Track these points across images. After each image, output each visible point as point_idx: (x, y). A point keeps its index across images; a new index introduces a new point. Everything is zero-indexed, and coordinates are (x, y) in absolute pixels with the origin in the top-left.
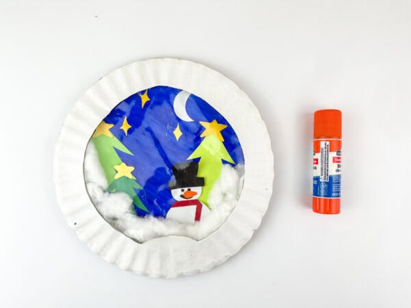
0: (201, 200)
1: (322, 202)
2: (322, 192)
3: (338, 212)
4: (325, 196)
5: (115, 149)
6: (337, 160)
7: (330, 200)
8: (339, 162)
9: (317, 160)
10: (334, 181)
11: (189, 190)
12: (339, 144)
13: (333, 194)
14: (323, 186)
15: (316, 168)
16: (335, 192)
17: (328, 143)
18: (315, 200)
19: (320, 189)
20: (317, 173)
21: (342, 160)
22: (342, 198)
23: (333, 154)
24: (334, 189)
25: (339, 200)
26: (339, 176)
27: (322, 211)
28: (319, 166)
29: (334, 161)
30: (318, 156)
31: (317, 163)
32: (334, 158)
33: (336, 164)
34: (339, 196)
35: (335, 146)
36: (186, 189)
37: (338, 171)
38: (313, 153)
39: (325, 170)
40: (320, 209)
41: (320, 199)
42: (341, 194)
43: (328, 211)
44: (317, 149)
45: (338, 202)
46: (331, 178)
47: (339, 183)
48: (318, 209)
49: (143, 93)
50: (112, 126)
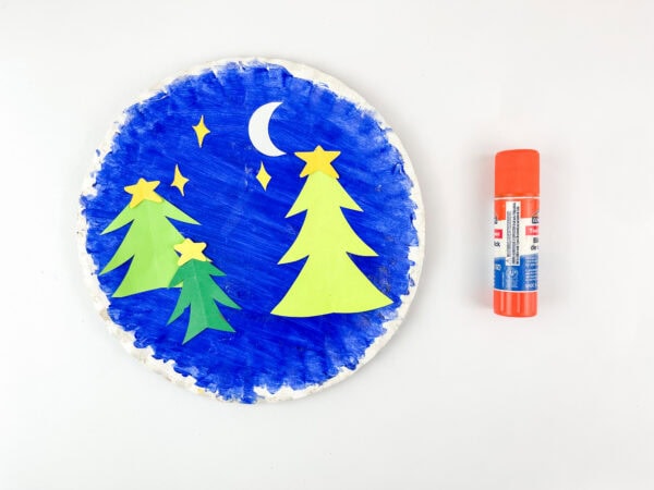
1: (509, 299)
2: (509, 283)
4: (513, 289)
5: (169, 219)
6: (533, 231)
7: (522, 294)
8: (535, 234)
9: (500, 231)
10: (527, 265)
12: (535, 204)
13: (527, 286)
14: (510, 274)
16: (530, 282)
17: (518, 204)
18: (497, 295)
19: (506, 277)
20: (502, 252)
21: (540, 230)
22: (539, 291)
23: (526, 222)
24: (528, 276)
25: (535, 294)
26: (535, 256)
27: (509, 311)
28: (504, 242)
29: (528, 233)
30: (502, 225)
31: (501, 237)
32: (527, 228)
33: (531, 238)
34: (534, 288)
35: (529, 208)
37: (534, 248)
38: (493, 220)
39: (514, 247)
40: (505, 311)
41: (505, 293)
42: (539, 284)
43: (519, 312)
44: (500, 214)
45: (534, 298)
46: (522, 260)
47: (534, 267)
48: (502, 309)
49: (197, 123)
50: (156, 183)
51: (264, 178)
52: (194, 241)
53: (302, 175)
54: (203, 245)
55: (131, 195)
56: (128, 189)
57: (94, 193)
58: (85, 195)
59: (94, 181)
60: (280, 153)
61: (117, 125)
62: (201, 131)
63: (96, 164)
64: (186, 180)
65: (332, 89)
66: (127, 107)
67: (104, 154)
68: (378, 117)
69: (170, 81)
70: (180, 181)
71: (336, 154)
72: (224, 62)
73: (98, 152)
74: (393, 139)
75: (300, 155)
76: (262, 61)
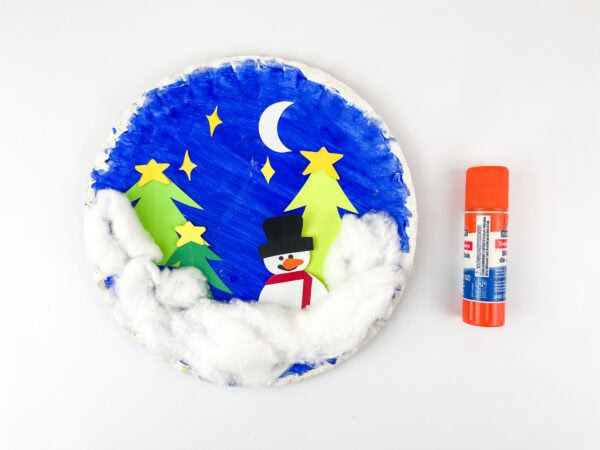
0: (310, 271)
1: (477, 308)
2: (478, 293)
3: (501, 323)
4: (482, 300)
5: (175, 201)
6: (501, 244)
7: (490, 305)
8: (504, 247)
9: (470, 243)
10: (496, 277)
11: (291, 257)
12: (505, 219)
13: (496, 297)
14: (479, 285)
15: (468, 256)
16: (499, 293)
17: (488, 218)
18: (466, 306)
19: (475, 288)
20: (472, 263)
21: (508, 244)
22: (507, 302)
23: (496, 236)
24: (496, 289)
25: (503, 305)
26: (504, 269)
27: (477, 321)
29: (497, 246)
30: (473, 237)
31: (471, 249)
32: (497, 241)
33: (500, 251)
34: (502, 299)
35: (498, 222)
36: (286, 256)
37: (502, 260)
38: (464, 232)
39: (483, 259)
40: (474, 319)
41: (474, 303)
42: (507, 296)
43: (486, 322)
44: (470, 226)
45: (502, 308)
46: (492, 272)
47: (503, 279)
48: (471, 318)
49: (211, 113)
50: (166, 166)
51: (268, 171)
52: (195, 225)
53: (305, 173)
54: (202, 230)
55: (141, 174)
56: (139, 168)
57: (106, 168)
58: (97, 169)
59: (107, 157)
60: (287, 150)
61: (136, 107)
62: (214, 121)
63: (111, 142)
64: (195, 166)
65: (343, 95)
66: (147, 91)
67: (119, 133)
68: (383, 127)
69: (190, 70)
70: (188, 166)
71: (339, 157)
72: (243, 59)
73: (115, 131)
74: (395, 149)
75: (304, 153)
76: (280, 61)
